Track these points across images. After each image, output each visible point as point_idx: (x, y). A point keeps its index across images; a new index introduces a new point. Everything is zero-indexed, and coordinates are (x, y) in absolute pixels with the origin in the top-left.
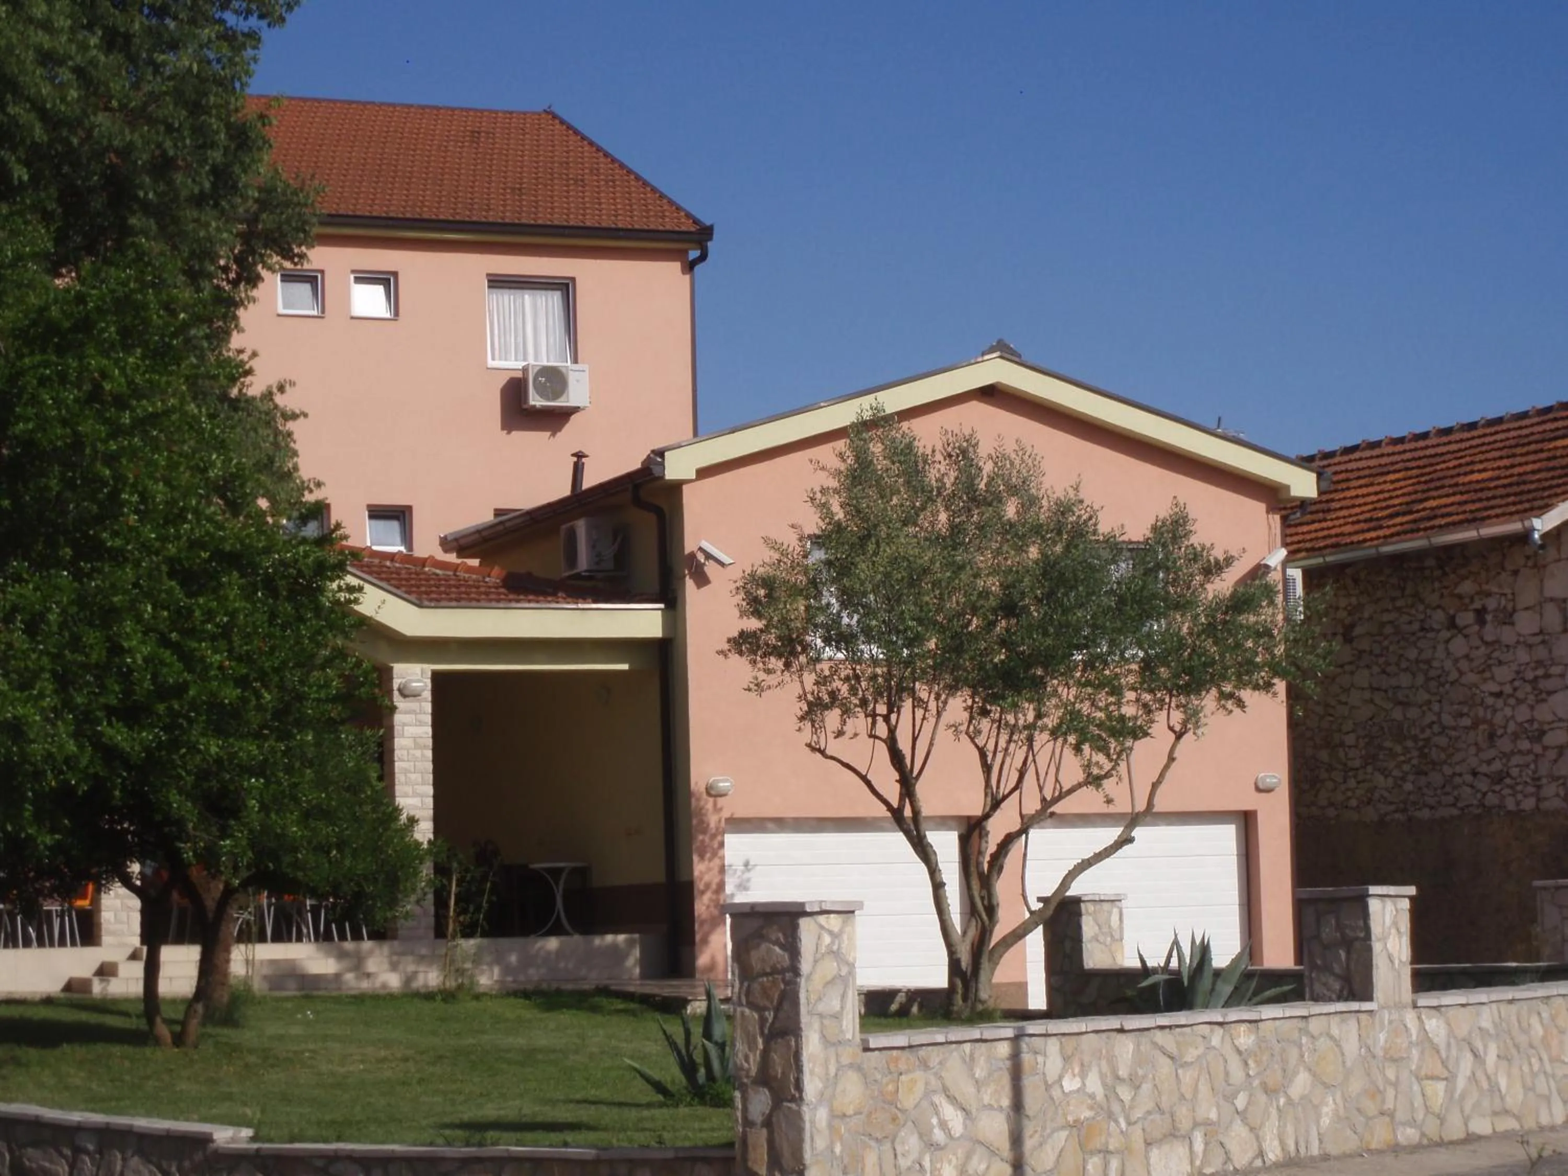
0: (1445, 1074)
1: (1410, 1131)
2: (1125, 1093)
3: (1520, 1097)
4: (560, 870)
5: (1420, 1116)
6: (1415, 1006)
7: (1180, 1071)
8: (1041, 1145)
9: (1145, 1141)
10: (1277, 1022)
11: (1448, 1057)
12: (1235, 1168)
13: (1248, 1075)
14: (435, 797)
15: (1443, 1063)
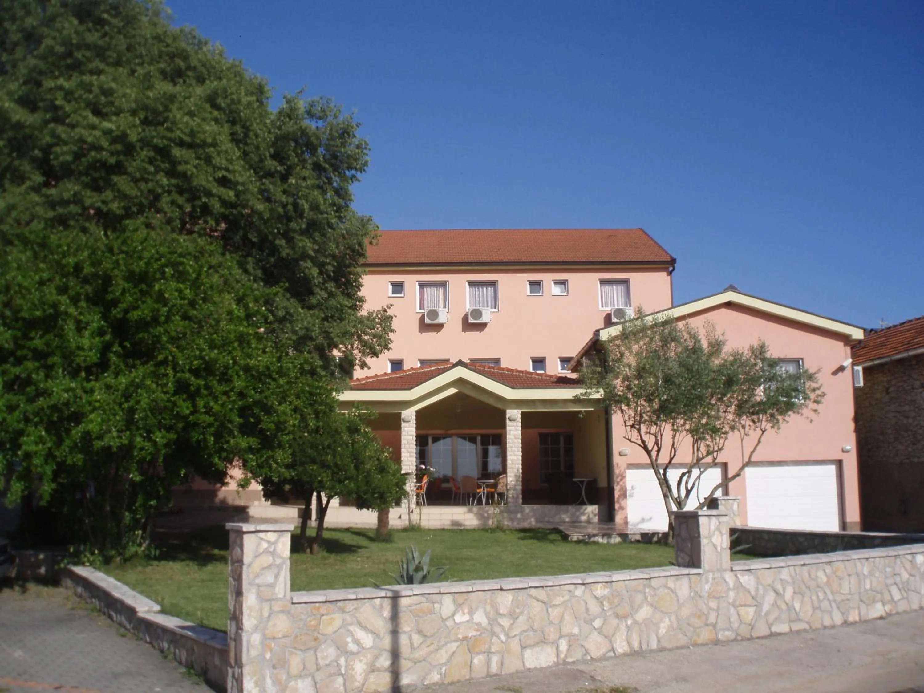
0: (755, 603)
1: (727, 633)
2: (505, 622)
3: (810, 612)
4: (583, 481)
5: (736, 625)
6: (732, 570)
7: (550, 610)
8: (437, 650)
9: (521, 646)
10: (627, 582)
11: (757, 595)
12: (591, 658)
13: (603, 610)
14: (522, 456)
15: (753, 598)
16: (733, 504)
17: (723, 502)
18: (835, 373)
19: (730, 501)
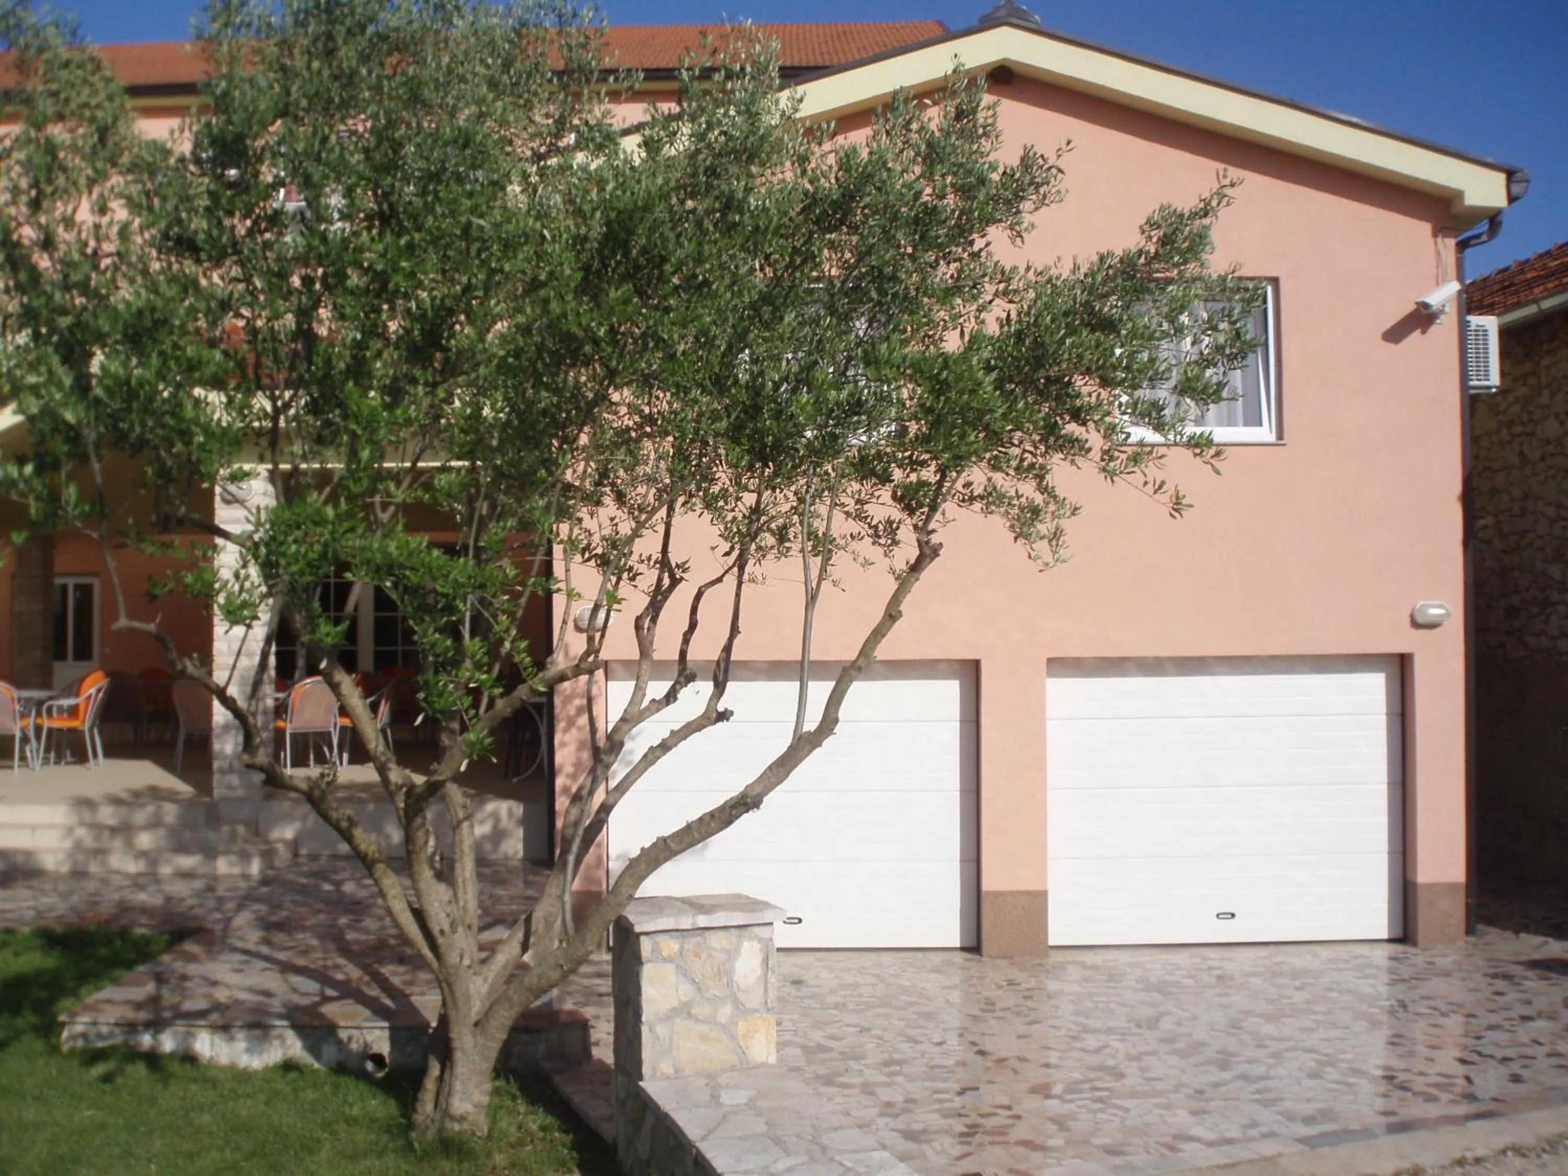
16: (732, 954)
17: (670, 946)
18: (1395, 334)
19: (717, 941)
